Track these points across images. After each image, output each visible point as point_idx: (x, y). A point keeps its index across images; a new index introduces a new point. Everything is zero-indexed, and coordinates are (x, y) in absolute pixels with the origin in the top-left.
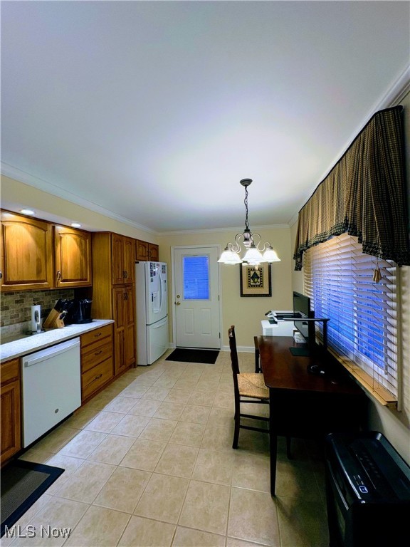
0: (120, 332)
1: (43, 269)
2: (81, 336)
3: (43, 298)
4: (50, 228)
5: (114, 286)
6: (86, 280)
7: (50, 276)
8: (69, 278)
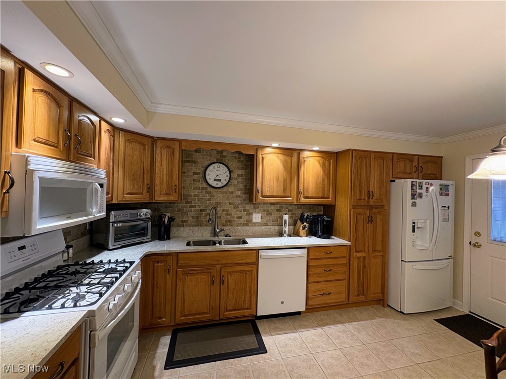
0: (359, 258)
1: (288, 187)
2: (309, 248)
3: (295, 210)
4: (295, 155)
5: (354, 207)
6: (328, 198)
7: (294, 193)
8: (310, 196)
